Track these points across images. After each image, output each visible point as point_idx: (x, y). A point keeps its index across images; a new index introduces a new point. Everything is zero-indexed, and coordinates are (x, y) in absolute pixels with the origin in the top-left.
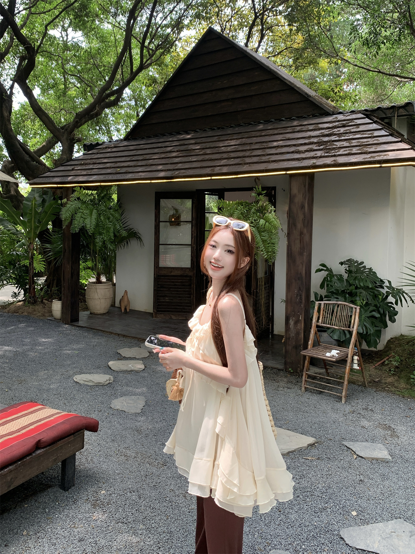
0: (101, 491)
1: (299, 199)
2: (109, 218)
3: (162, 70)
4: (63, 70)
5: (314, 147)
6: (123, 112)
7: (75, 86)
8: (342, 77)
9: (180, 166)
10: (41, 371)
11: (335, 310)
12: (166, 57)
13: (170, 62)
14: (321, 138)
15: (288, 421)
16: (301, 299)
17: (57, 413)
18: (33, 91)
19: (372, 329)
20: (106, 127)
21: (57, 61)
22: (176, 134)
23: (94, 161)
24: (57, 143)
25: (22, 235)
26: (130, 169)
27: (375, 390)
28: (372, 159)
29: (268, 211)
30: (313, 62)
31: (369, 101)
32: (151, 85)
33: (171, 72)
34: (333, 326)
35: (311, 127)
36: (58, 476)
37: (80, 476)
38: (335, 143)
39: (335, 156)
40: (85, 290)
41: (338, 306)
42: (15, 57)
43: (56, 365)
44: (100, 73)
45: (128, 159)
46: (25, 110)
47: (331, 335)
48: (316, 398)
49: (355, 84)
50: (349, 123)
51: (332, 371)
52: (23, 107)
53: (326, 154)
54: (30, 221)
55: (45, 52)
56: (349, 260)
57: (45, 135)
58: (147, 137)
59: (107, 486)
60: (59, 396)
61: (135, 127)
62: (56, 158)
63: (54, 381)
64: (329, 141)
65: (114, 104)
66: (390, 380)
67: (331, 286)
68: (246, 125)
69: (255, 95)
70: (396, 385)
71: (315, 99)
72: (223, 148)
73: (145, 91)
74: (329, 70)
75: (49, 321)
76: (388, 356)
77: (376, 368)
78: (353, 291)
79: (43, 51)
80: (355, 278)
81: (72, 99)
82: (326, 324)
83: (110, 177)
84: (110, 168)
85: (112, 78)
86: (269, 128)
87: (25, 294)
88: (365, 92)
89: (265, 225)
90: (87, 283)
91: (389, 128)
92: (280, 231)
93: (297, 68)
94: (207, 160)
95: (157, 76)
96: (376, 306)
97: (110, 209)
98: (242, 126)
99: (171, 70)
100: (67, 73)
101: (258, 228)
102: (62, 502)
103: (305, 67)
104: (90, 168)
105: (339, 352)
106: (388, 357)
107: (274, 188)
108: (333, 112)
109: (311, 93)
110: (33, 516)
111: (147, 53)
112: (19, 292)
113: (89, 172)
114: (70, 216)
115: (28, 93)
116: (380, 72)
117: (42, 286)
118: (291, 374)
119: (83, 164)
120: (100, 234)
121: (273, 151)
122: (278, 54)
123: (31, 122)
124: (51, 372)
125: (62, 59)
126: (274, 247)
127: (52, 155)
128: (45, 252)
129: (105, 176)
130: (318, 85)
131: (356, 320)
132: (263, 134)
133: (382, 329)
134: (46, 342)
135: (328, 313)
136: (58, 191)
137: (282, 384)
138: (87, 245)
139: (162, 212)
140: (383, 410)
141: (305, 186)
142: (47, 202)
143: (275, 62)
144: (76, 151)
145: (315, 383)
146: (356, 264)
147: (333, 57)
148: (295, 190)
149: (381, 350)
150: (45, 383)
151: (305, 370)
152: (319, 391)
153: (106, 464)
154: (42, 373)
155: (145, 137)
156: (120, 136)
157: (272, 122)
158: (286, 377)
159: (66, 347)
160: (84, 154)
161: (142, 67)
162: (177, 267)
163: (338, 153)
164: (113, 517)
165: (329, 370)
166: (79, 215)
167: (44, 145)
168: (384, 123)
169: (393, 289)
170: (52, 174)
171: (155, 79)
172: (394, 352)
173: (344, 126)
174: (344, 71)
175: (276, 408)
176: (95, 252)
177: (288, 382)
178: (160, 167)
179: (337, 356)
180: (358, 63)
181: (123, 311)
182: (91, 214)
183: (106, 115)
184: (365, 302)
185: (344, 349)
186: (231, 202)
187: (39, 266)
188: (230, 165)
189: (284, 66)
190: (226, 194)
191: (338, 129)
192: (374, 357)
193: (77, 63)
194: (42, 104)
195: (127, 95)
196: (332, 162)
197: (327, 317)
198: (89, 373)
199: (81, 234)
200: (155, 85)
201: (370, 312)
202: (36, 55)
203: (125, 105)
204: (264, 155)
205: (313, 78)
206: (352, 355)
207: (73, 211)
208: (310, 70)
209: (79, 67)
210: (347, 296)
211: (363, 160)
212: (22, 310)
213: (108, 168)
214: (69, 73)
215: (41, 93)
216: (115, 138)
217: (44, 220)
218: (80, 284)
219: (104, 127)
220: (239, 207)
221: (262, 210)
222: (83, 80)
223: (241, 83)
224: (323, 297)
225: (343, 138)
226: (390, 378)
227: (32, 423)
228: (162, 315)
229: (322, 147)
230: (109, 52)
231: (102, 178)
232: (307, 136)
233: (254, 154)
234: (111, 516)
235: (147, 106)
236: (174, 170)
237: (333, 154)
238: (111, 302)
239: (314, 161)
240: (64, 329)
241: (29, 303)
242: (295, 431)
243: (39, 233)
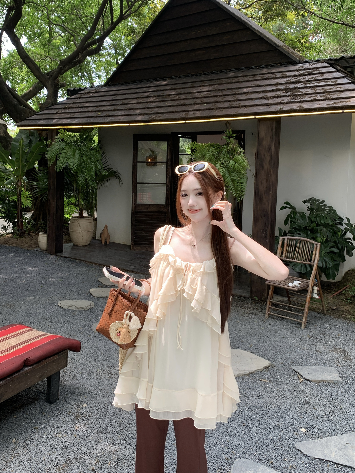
0: (83, 404)
1: (266, 141)
2: (90, 159)
3: (140, 21)
4: (48, 20)
5: (281, 93)
6: (104, 60)
7: (60, 35)
8: (308, 29)
9: (156, 110)
10: (28, 297)
11: (298, 246)
12: (144, 8)
13: (148, 13)
14: (288, 85)
15: (251, 345)
16: (266, 234)
17: (43, 334)
18: (21, 40)
19: (331, 264)
20: (88, 74)
21: (42, 11)
22: (153, 80)
23: (77, 105)
24: (43, 88)
25: (11, 173)
26: (110, 113)
27: (332, 317)
28: (335, 105)
29: (237, 153)
30: (281, 15)
31: (333, 52)
32: (130, 35)
33: (148, 22)
34: (295, 261)
35: (279, 75)
36: (44, 391)
37: (64, 391)
38: (301, 90)
39: (300, 102)
40: (69, 224)
41: (300, 242)
42: (3, 8)
43: (42, 292)
44: (83, 23)
45: (109, 103)
46: (13, 57)
47: (293, 268)
48: (277, 324)
49: (320, 35)
50: (314, 71)
51: (293, 299)
52: (11, 54)
53: (292, 100)
54: (18, 160)
55: (31, 2)
56: (310, 199)
57: (32, 81)
58: (126, 83)
59: (89, 400)
60: (45, 319)
61: (115, 73)
62: (42, 102)
63: (40, 306)
64: (296, 88)
65: (96, 52)
66: (347, 308)
67: (294, 222)
68: (218, 72)
69: (226, 44)
71: (282, 49)
72: (196, 94)
73: (124, 40)
74: (296, 22)
75: (35, 252)
76: (345, 286)
77: (334, 297)
78: (315, 228)
80: (317, 216)
81: (56, 47)
82: (289, 258)
83: (92, 120)
84: (92, 111)
85: (94, 27)
86: (240, 75)
87: (13, 227)
88: (329, 42)
89: (234, 166)
90: (70, 218)
91: (351, 76)
92: (248, 171)
93: (266, 20)
94: (181, 105)
95: (136, 26)
96: (335, 242)
97: (92, 149)
98: (214, 73)
99: (149, 21)
100: (52, 23)
101: (228, 168)
102: (48, 414)
103: (274, 18)
104: (73, 111)
105: (300, 282)
106: (345, 288)
107: (243, 132)
108: (299, 61)
109: (279, 43)
110: (22, 426)
111: (126, 4)
112: (9, 225)
113: (72, 115)
114: (55, 156)
115: (16, 41)
116: (343, 24)
117: (29, 220)
118: (256, 301)
119: (66, 108)
120: (83, 173)
121: (243, 97)
122: (249, 6)
123: (19, 69)
124: (38, 298)
125: (48, 10)
126: (242, 187)
127: (38, 100)
128: (31, 189)
129: (87, 119)
130: (285, 36)
131: (316, 255)
132: (234, 81)
133: (340, 263)
134: (32, 270)
135: (291, 248)
136: (44, 133)
137: (247, 310)
138: (71, 182)
139: (139, 153)
140: (339, 335)
142: (34, 143)
143: (246, 14)
144: (61, 96)
145: (278, 310)
147: (299, 9)
148: (263, 134)
149: (339, 282)
150: (32, 308)
151: (269, 298)
152: (281, 317)
153: (88, 380)
154: (29, 299)
155: (124, 83)
156: (101, 82)
157: (242, 69)
158: (251, 304)
159: (52, 275)
160: (67, 99)
161: (122, 18)
162: (152, 204)
163: (303, 99)
164: (94, 428)
165: (291, 299)
166: (63, 155)
167: (31, 90)
168: (347, 71)
170: (38, 117)
171: (134, 29)
173: (309, 74)
174: (310, 23)
175: (242, 333)
176: (78, 190)
177: (253, 309)
178: (138, 111)
179: (299, 286)
180: (323, 16)
181: (103, 243)
182: (74, 154)
183: (88, 62)
184: (325, 239)
185: (306, 280)
186: (203, 144)
187: (26, 201)
188: (203, 110)
189: (254, 18)
190: (199, 137)
191: (304, 77)
192: (332, 287)
193: (61, 13)
194: (29, 52)
195: (107, 44)
196: (297, 107)
197: (290, 251)
198: (72, 299)
199: (65, 173)
200: (133, 35)
202: (23, 6)
203: (105, 53)
204: (234, 101)
205: (281, 29)
206: (312, 286)
207: (57, 152)
208: (278, 22)
209: (63, 17)
210: (309, 232)
211: (327, 106)
212: (11, 242)
213: (89, 112)
214: (54, 23)
215: (28, 42)
216: (96, 84)
217: (31, 159)
218: (64, 218)
219: (86, 74)
220: (211, 149)
221: (231, 152)
222: (67, 29)
223: (214, 33)
224: (287, 233)
225: (308, 85)
226: (346, 306)
227: (20, 343)
228: (139, 247)
229: (288, 94)
230: (91, 4)
231: (84, 121)
232: (275, 83)
233: (225, 99)
234: (92, 427)
235: (126, 54)
236: (150, 114)
237: (299, 100)
238: (92, 235)
239: (281, 106)
240: (50, 259)
241: (17, 235)
242: (257, 354)
243: (26, 171)
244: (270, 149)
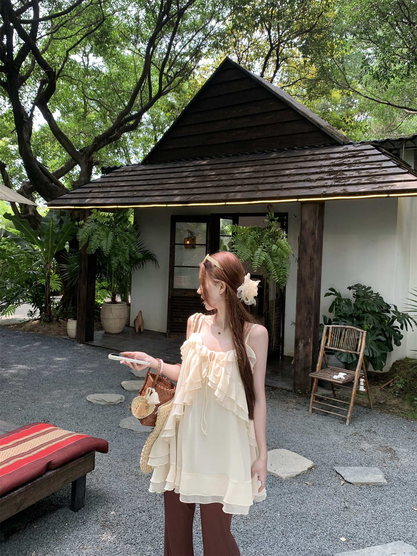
0: (110, 511)
1: (310, 225)
2: (125, 240)
3: (180, 96)
4: (83, 94)
5: (325, 176)
6: (141, 136)
7: (95, 110)
8: (354, 108)
9: (195, 191)
10: (55, 390)
11: (343, 334)
12: (184, 84)
13: (188, 89)
14: (332, 168)
15: (295, 443)
16: (310, 322)
17: (69, 434)
18: (53, 114)
19: (378, 353)
20: (124, 150)
21: (77, 85)
22: (192, 160)
23: (112, 184)
24: (76, 165)
25: (39, 255)
26: (146, 193)
27: (379, 411)
28: (380, 189)
29: (280, 237)
30: (325, 93)
31: (379, 132)
32: (169, 111)
33: (189, 98)
34: (341, 350)
35: (322, 157)
36: (68, 497)
37: (90, 497)
38: (345, 173)
39: (344, 185)
40: (100, 309)
41: (346, 329)
42: (36, 81)
43: (70, 385)
44: (120, 97)
45: (145, 183)
46: (45, 132)
47: (339, 357)
48: (321, 420)
49: (366, 114)
50: (359, 153)
51: (338, 392)
52: (43, 129)
53: (336, 184)
54: (47, 241)
55: (66, 76)
56: (356, 285)
57: (64, 156)
58: (164, 162)
59: (117, 507)
60: (72, 415)
61: (153, 150)
62: (75, 180)
63: (67, 400)
64: (340, 171)
65: (134, 128)
66: (395, 402)
67: (340, 310)
68: (260, 153)
69: (268, 124)
70: (400, 406)
71: (326, 130)
72: (237, 175)
73: (163, 116)
74: (341, 101)
75: (64, 340)
76: (393, 378)
77: (381, 390)
78: (361, 315)
79: (64, 75)
80: (363, 303)
81: (91, 122)
82: (334, 347)
83: (127, 200)
84: (127, 191)
85: (131, 103)
86: (282, 156)
87: (41, 313)
88: (375, 122)
89: (277, 250)
90: (102, 303)
91: (397, 159)
92: (291, 256)
93: (310, 98)
94: (222, 186)
95: (175, 102)
96: (382, 330)
97: (126, 231)
98: (256, 153)
99: (189, 97)
100: (87, 97)
101: (270, 253)
102: (71, 523)
103: (318, 97)
104: (107, 190)
105: (346, 374)
106: (393, 380)
107: (286, 214)
108: (344, 143)
109: (324, 123)
110: (42, 537)
111: (166, 80)
112: (35, 311)
113: (106, 195)
114: (87, 238)
115: (48, 116)
116: (389, 104)
117: (58, 305)
118: (300, 395)
119: (101, 187)
120: (116, 255)
121: (286, 179)
122: (292, 84)
123: (51, 144)
124: (65, 391)
125: (83, 83)
126: (285, 272)
127: (71, 177)
128: (61, 272)
129: (121, 199)
130: (330, 114)
131: (362, 344)
132: (276, 162)
133: (388, 352)
134: (61, 361)
135: (336, 336)
136: (76, 213)
137: (291, 405)
138: (103, 265)
139: (177, 234)
140: (386, 431)
141: (315, 214)
142: (65, 223)
143: (289, 92)
144: (95, 172)
145: (322, 404)
146: (364, 289)
147: (345, 88)
148: (306, 217)
149: (386, 373)
150: (58, 402)
151: (313, 391)
152: (325, 412)
153: (115, 484)
154: (55, 392)
155: (162, 162)
156: (138, 159)
157: (285, 150)
158: (295, 398)
159: (80, 366)
160: (102, 177)
161: (161, 93)
162: (191, 288)
163: (348, 183)
164: (122, 538)
165: (336, 392)
166: (95, 236)
167: (63, 167)
168: (392, 154)
169: (399, 313)
170: (70, 196)
171: (173, 105)
172: (399, 375)
173: (354, 156)
174: (355, 102)
175: (285, 430)
176: (110, 273)
177: (297, 403)
178: (176, 192)
179: (344, 378)
180: (369, 95)
181: (137, 331)
182: (107, 236)
183: (125, 139)
184: (371, 326)
185: (351, 372)
186: (245, 228)
187: (55, 285)
188: (244, 191)
189: (298, 96)
190: (241, 219)
191: (349, 159)
192: (379, 379)
193: (97, 87)
194: (62, 127)
195: (145, 120)
196: (341, 191)
197: (335, 340)
198: (102, 393)
199: (97, 255)
200: (173, 111)
201: (377, 336)
202: (57, 79)
203: (143, 129)
204: (276, 183)
205: (325, 107)
206: (358, 378)
207: (89, 233)
208: (322, 100)
209: (99, 91)
210: (355, 319)
211: (372, 190)
212: (37, 329)
213: (124, 191)
214: (90, 97)
215: (61, 116)
217: (61, 241)
218: (96, 304)
219: (122, 150)
220: (252, 232)
221: (274, 236)
222: (103, 104)
223: (256, 112)
224: (332, 321)
225: (353, 168)
226: (394, 400)
227: (43, 444)
228: (176, 335)
229: (332, 176)
230: (129, 78)
231: (119, 200)
232: (319, 165)
233: (267, 181)
234: (120, 537)
235: (165, 131)
236: (189, 195)
237: (343, 183)
238: (125, 322)
239: (325, 189)
240: (79, 348)
241: (44, 322)
242: (300, 453)
243: (56, 253)
244: (313, 233)
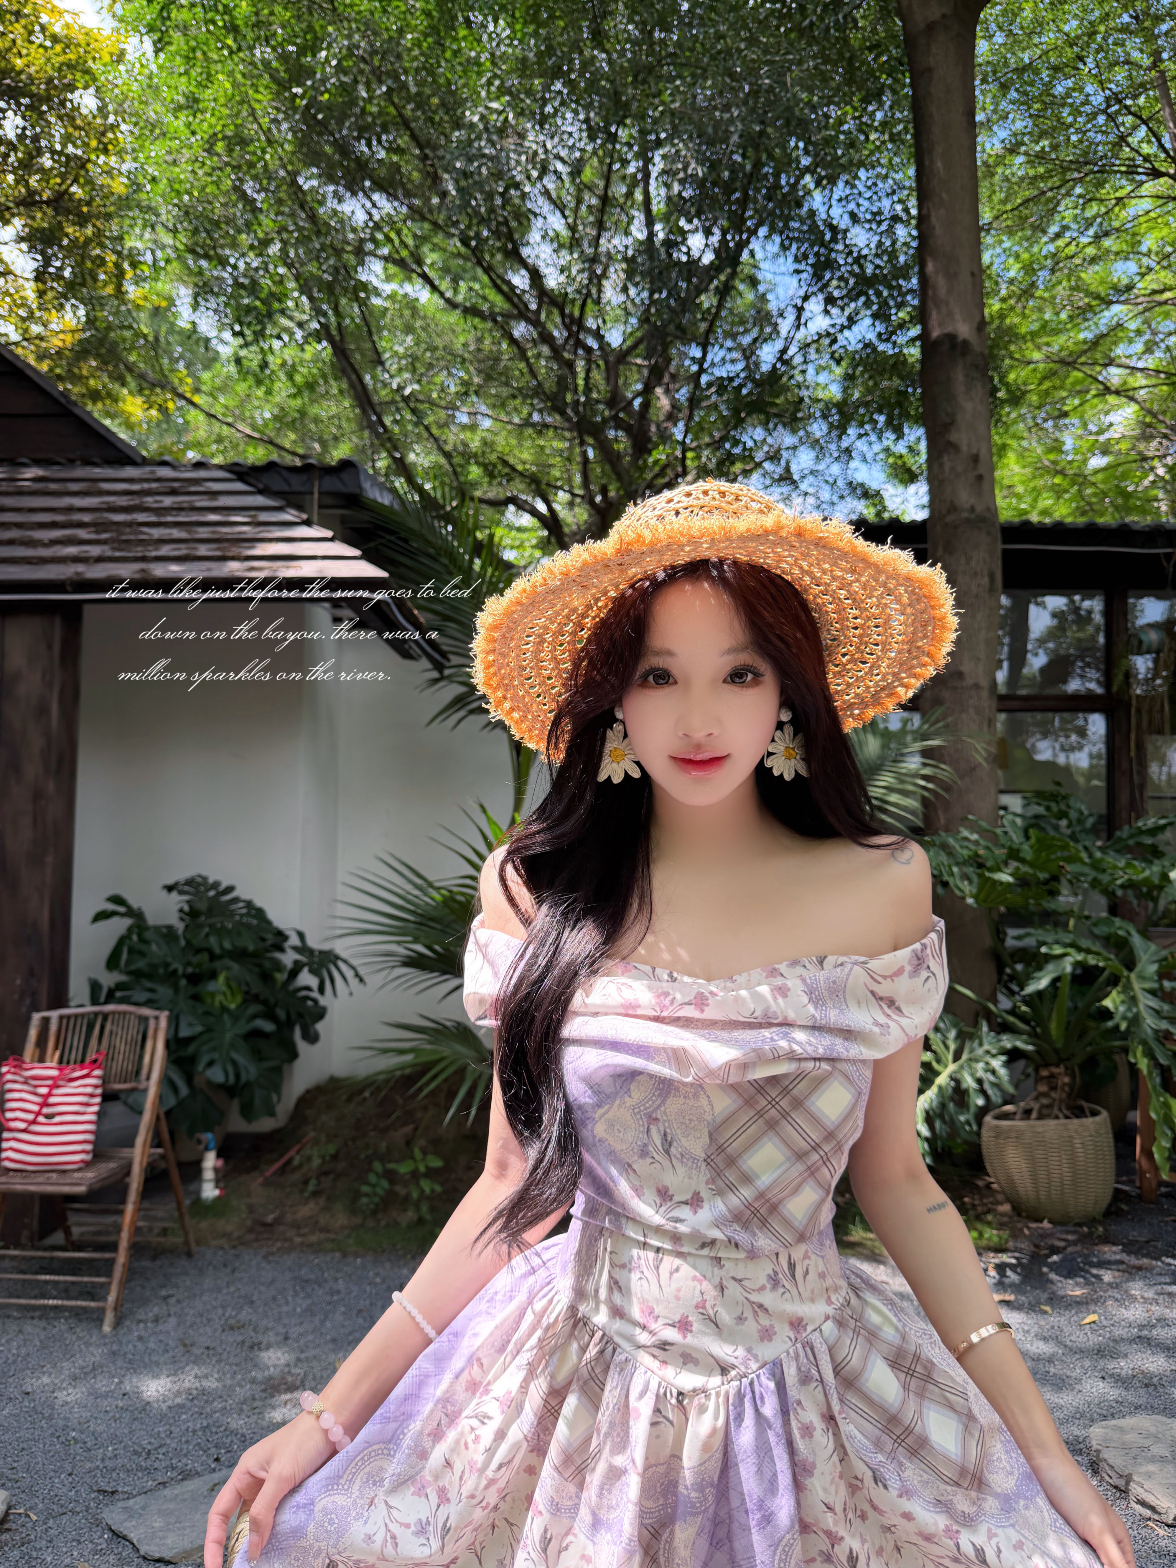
14: (106, 515)
19: (251, 1070)
27: (263, 1251)
38: (145, 529)
39: (144, 559)
50: (189, 486)
53: (117, 554)
56: (190, 882)
64: (130, 524)
66: (307, 1210)
70: (322, 1221)
76: (300, 1141)
77: (267, 1184)
106: (299, 1146)
108: (144, 458)
133: (284, 1065)
141: (50, 647)
146: (212, 893)
148: (18, 658)
149: (281, 1128)
163: (153, 554)
169: (312, 951)
172: (315, 1130)
173: (173, 492)
191: (158, 498)
192: (261, 1151)
196: (133, 573)
201: (251, 1020)
225: (170, 519)
226: (305, 1204)
229: (105, 536)
237: (139, 555)
239: (79, 567)
244: (43, 711)
